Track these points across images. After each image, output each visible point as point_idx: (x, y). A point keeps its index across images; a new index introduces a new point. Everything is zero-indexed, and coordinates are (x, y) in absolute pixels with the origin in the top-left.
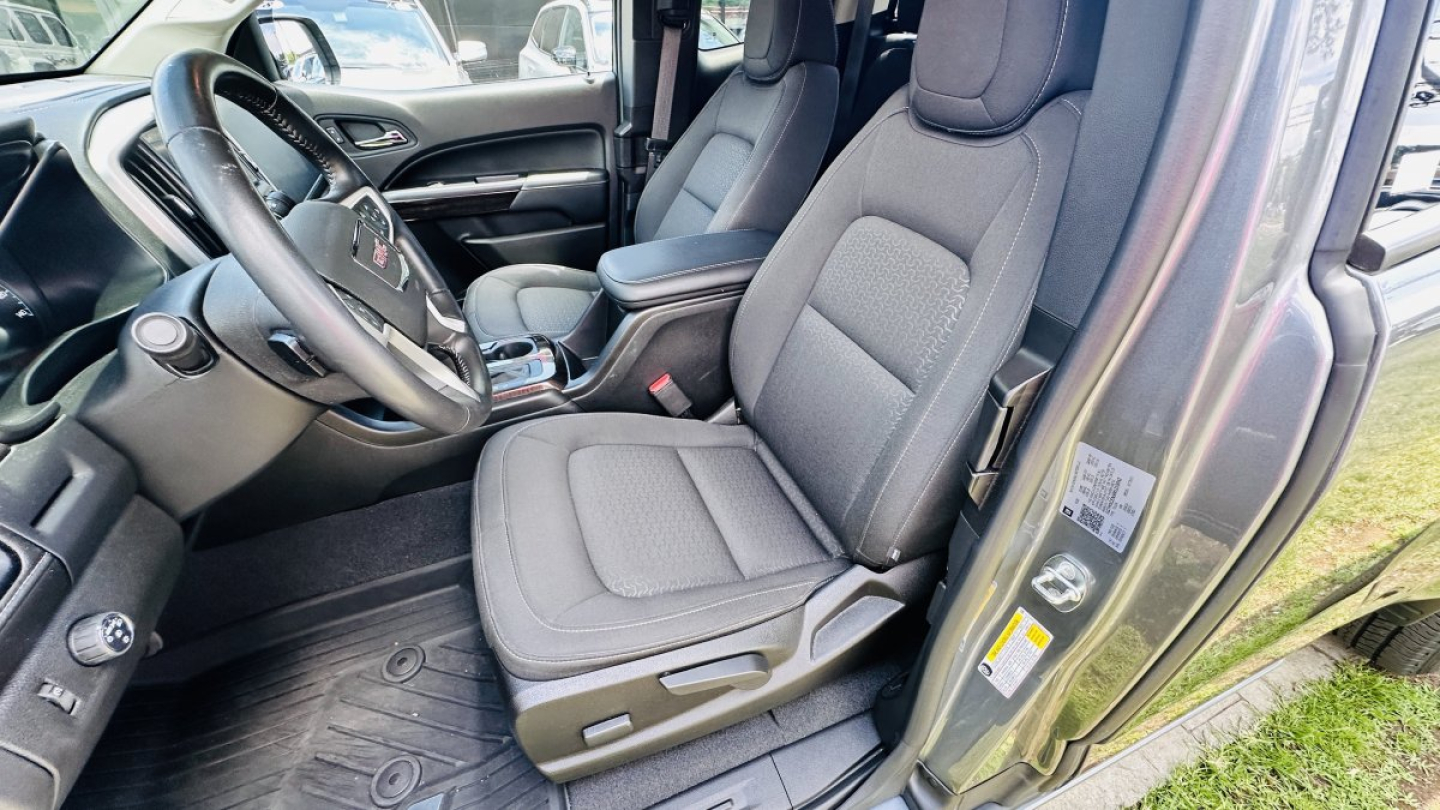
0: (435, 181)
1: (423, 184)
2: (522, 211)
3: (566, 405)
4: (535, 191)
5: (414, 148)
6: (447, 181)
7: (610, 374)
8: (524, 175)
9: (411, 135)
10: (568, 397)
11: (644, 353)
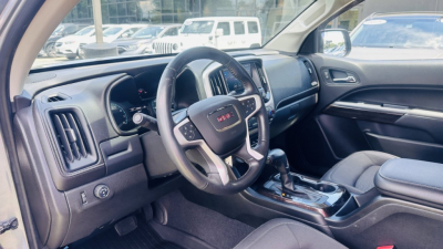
0: (361, 101)
1: (356, 102)
2: (400, 126)
3: (325, 227)
4: (412, 118)
5: (357, 85)
6: (367, 102)
7: (355, 224)
8: (411, 108)
9: (358, 80)
10: (329, 223)
11: (379, 223)
